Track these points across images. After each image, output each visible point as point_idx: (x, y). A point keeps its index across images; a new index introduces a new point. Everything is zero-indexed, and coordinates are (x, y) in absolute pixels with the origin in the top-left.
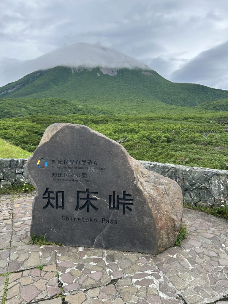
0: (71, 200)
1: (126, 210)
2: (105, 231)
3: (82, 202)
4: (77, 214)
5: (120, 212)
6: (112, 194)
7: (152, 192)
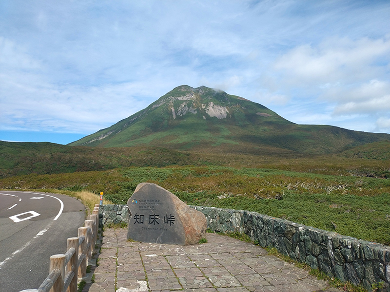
0: (147, 219)
1: (172, 223)
2: (161, 235)
3: (152, 220)
4: (149, 226)
5: (169, 225)
6: (165, 216)
7: (184, 215)
